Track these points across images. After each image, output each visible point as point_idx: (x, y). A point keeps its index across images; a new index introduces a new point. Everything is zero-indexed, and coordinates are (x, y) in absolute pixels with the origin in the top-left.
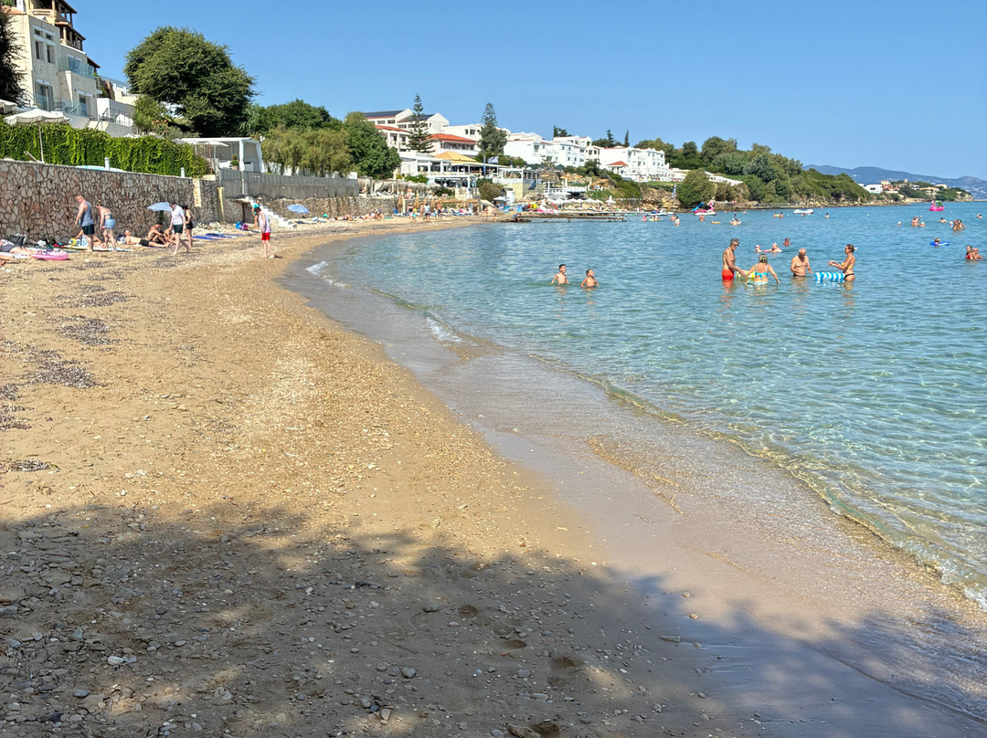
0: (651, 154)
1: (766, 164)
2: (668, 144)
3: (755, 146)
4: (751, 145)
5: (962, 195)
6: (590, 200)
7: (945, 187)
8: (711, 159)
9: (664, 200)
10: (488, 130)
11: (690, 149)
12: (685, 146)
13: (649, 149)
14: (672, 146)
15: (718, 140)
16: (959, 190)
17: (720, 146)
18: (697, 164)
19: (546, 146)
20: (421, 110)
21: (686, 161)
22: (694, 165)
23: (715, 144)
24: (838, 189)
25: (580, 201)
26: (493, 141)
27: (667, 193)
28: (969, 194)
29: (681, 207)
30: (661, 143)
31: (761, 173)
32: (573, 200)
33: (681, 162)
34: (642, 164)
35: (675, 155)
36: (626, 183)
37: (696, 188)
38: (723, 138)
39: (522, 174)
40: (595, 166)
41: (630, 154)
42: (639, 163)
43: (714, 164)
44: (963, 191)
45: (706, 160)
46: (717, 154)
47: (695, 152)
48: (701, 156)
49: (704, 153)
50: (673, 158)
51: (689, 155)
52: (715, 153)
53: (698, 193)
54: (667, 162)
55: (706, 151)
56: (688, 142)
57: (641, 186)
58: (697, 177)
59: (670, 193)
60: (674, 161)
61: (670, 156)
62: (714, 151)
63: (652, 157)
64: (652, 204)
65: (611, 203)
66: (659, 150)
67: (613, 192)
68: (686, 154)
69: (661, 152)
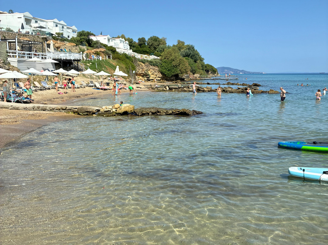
0: (122, 42)
3: (179, 42)
4: (177, 41)
6: (89, 71)
8: (155, 48)
9: (149, 73)
11: (142, 40)
12: (140, 40)
13: (121, 39)
14: (132, 39)
15: (158, 38)
17: (159, 41)
18: (148, 51)
21: (141, 49)
22: (146, 52)
23: (155, 39)
25: (73, 72)
29: (162, 78)
31: (192, 56)
32: (61, 71)
33: (137, 49)
35: (134, 45)
38: (159, 37)
41: (109, 40)
43: (158, 51)
45: (153, 49)
46: (158, 45)
47: (145, 44)
48: (148, 46)
49: (150, 44)
50: (134, 47)
51: (142, 46)
52: (157, 44)
53: (176, 66)
54: (131, 48)
55: (151, 43)
56: (141, 37)
57: (133, 59)
58: (173, 54)
59: (153, 67)
60: (135, 49)
61: (132, 45)
62: (156, 43)
63: (122, 44)
64: (143, 76)
65: (119, 76)
66: (126, 41)
67: (114, 62)
68: (140, 45)
69: (127, 42)
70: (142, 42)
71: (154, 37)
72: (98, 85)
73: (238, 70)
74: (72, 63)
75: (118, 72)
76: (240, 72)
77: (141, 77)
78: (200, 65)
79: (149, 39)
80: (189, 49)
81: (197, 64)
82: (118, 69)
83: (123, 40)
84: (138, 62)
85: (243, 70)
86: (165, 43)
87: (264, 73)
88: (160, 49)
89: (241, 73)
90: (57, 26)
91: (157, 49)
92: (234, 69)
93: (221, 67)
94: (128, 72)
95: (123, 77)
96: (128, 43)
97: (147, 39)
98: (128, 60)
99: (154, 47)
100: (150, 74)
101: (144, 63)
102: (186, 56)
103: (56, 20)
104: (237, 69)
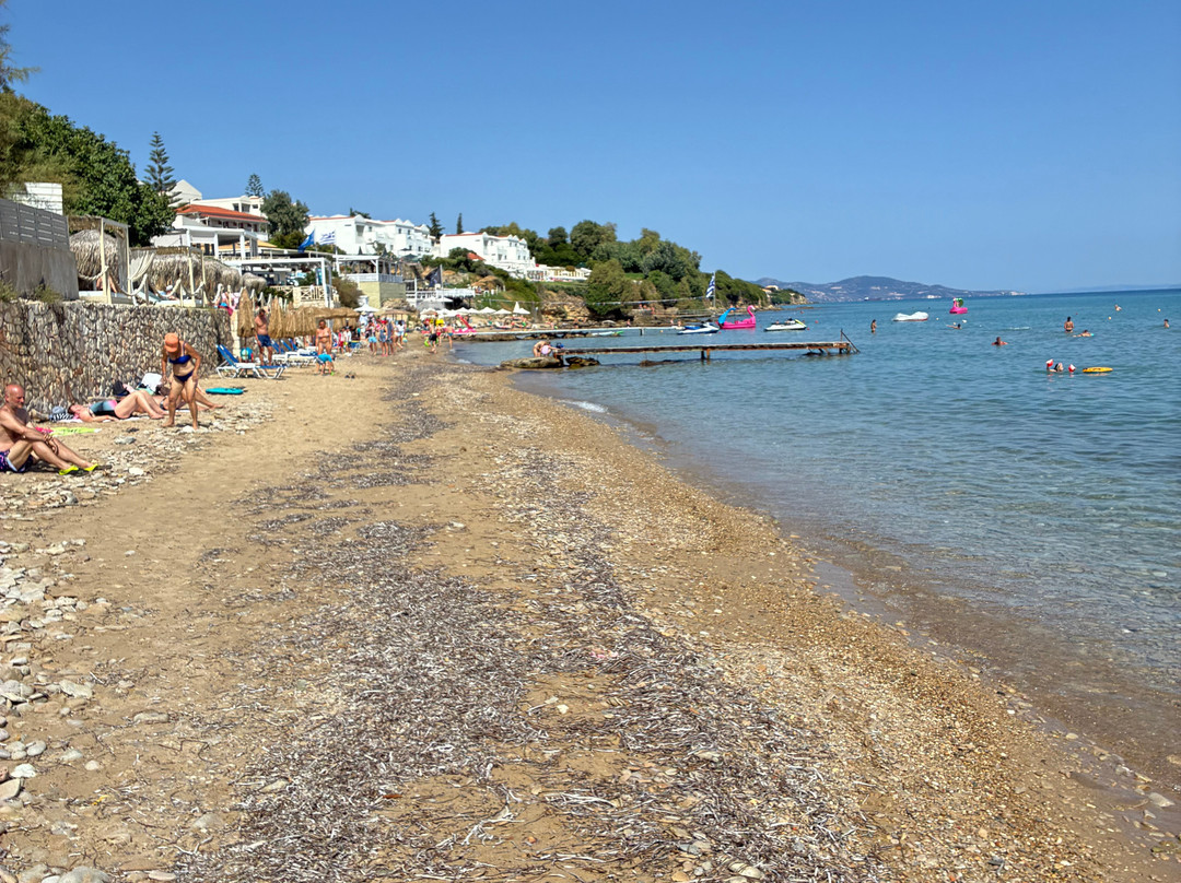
0: (513, 244)
1: (673, 254)
2: (528, 231)
3: (646, 233)
5: (796, 297)
7: (777, 288)
8: (589, 251)
9: (566, 309)
10: (276, 203)
11: (557, 235)
12: (552, 233)
13: (510, 237)
14: (534, 232)
15: (595, 225)
16: (791, 291)
17: (598, 233)
18: (571, 258)
19: (374, 228)
20: (164, 161)
21: (555, 255)
22: (567, 260)
23: (589, 229)
24: (735, 290)
26: (286, 219)
27: (570, 298)
28: (803, 295)
29: (591, 318)
30: (517, 229)
31: (668, 268)
33: (548, 255)
34: (503, 257)
35: (540, 246)
36: (517, 284)
37: (611, 289)
38: (598, 223)
39: (376, 264)
40: (465, 256)
41: (486, 243)
42: (500, 256)
43: (594, 259)
44: (796, 292)
45: (583, 252)
46: (596, 244)
47: (565, 242)
48: (573, 247)
49: (577, 242)
50: (539, 250)
51: (558, 246)
52: (592, 242)
53: (614, 296)
54: (532, 255)
55: (579, 240)
56: (555, 227)
57: (537, 287)
58: (610, 273)
59: (574, 298)
60: (541, 255)
61: (534, 247)
62: (590, 240)
63: (513, 248)
64: (554, 315)
65: (519, 315)
66: (520, 238)
67: (509, 296)
68: (554, 245)
69: (524, 241)
70: (558, 239)
71: (587, 222)
72: (498, 325)
73: (920, 287)
74: (462, 301)
75: (518, 309)
76: (926, 295)
77: (550, 317)
78: (687, 287)
79: (575, 229)
80: (662, 252)
81: (680, 284)
82: (517, 305)
83: (516, 238)
84: (546, 292)
85: (939, 286)
86: (611, 238)
87: (1014, 294)
88: (601, 253)
89: (929, 297)
90: (400, 231)
91: (594, 254)
92: (904, 283)
93: (858, 278)
94: (529, 309)
95: (525, 316)
96: (525, 243)
97: (569, 230)
98: (528, 290)
99: (586, 249)
100: (568, 310)
101: (555, 292)
102: (656, 268)
103: (399, 222)
104: (917, 281)
